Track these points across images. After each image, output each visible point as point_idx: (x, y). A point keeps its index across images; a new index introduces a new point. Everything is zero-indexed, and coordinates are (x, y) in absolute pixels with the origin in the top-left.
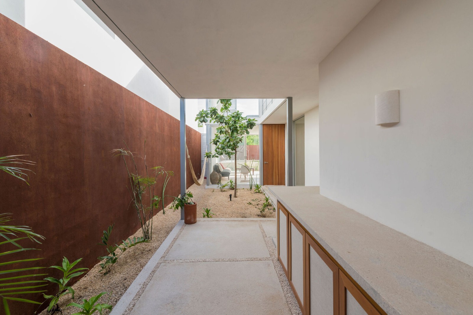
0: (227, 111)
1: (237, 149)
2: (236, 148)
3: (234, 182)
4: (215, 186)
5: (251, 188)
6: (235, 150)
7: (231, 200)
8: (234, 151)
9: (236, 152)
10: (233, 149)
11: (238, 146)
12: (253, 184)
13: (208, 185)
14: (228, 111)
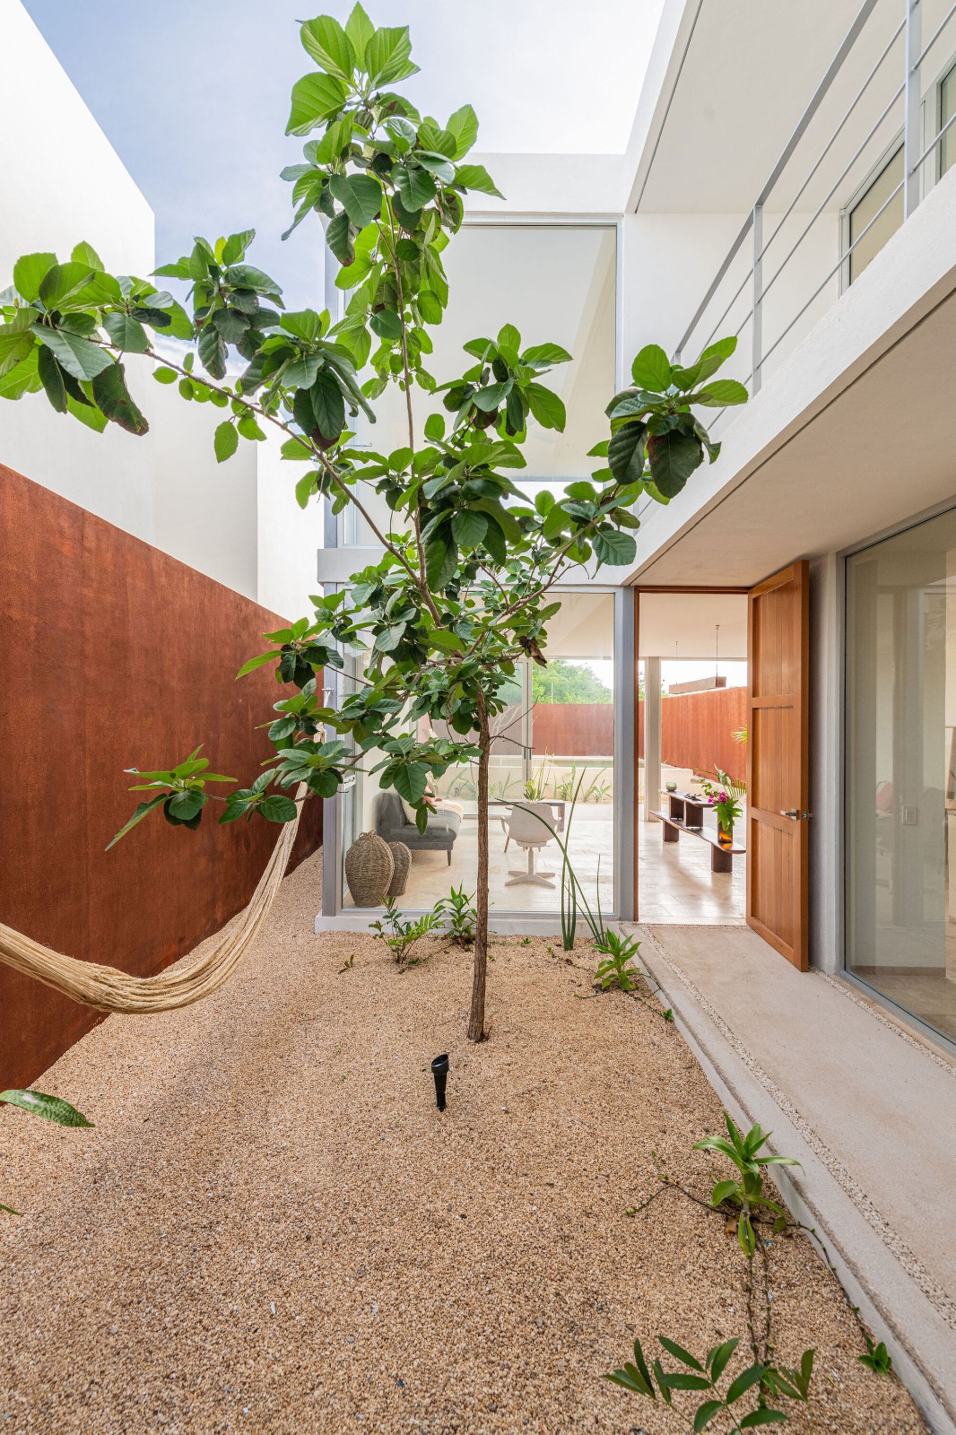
0: (408, 378)
1: (490, 719)
2: (486, 712)
3: (473, 904)
4: (363, 920)
5: (569, 943)
6: (477, 727)
7: (441, 1104)
8: (473, 736)
9: (485, 740)
10: (462, 721)
11: (500, 704)
12: (578, 910)
13: (330, 911)
14: (415, 387)
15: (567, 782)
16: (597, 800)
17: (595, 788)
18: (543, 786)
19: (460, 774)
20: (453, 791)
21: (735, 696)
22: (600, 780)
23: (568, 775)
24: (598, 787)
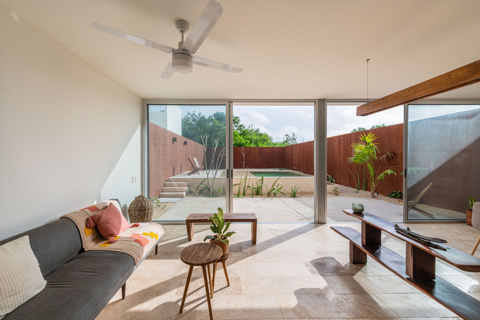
15: (259, 185)
16: (275, 195)
17: (274, 189)
18: (246, 187)
19: (203, 182)
20: (198, 191)
21: (337, 140)
22: (276, 184)
23: (259, 181)
24: (276, 188)
